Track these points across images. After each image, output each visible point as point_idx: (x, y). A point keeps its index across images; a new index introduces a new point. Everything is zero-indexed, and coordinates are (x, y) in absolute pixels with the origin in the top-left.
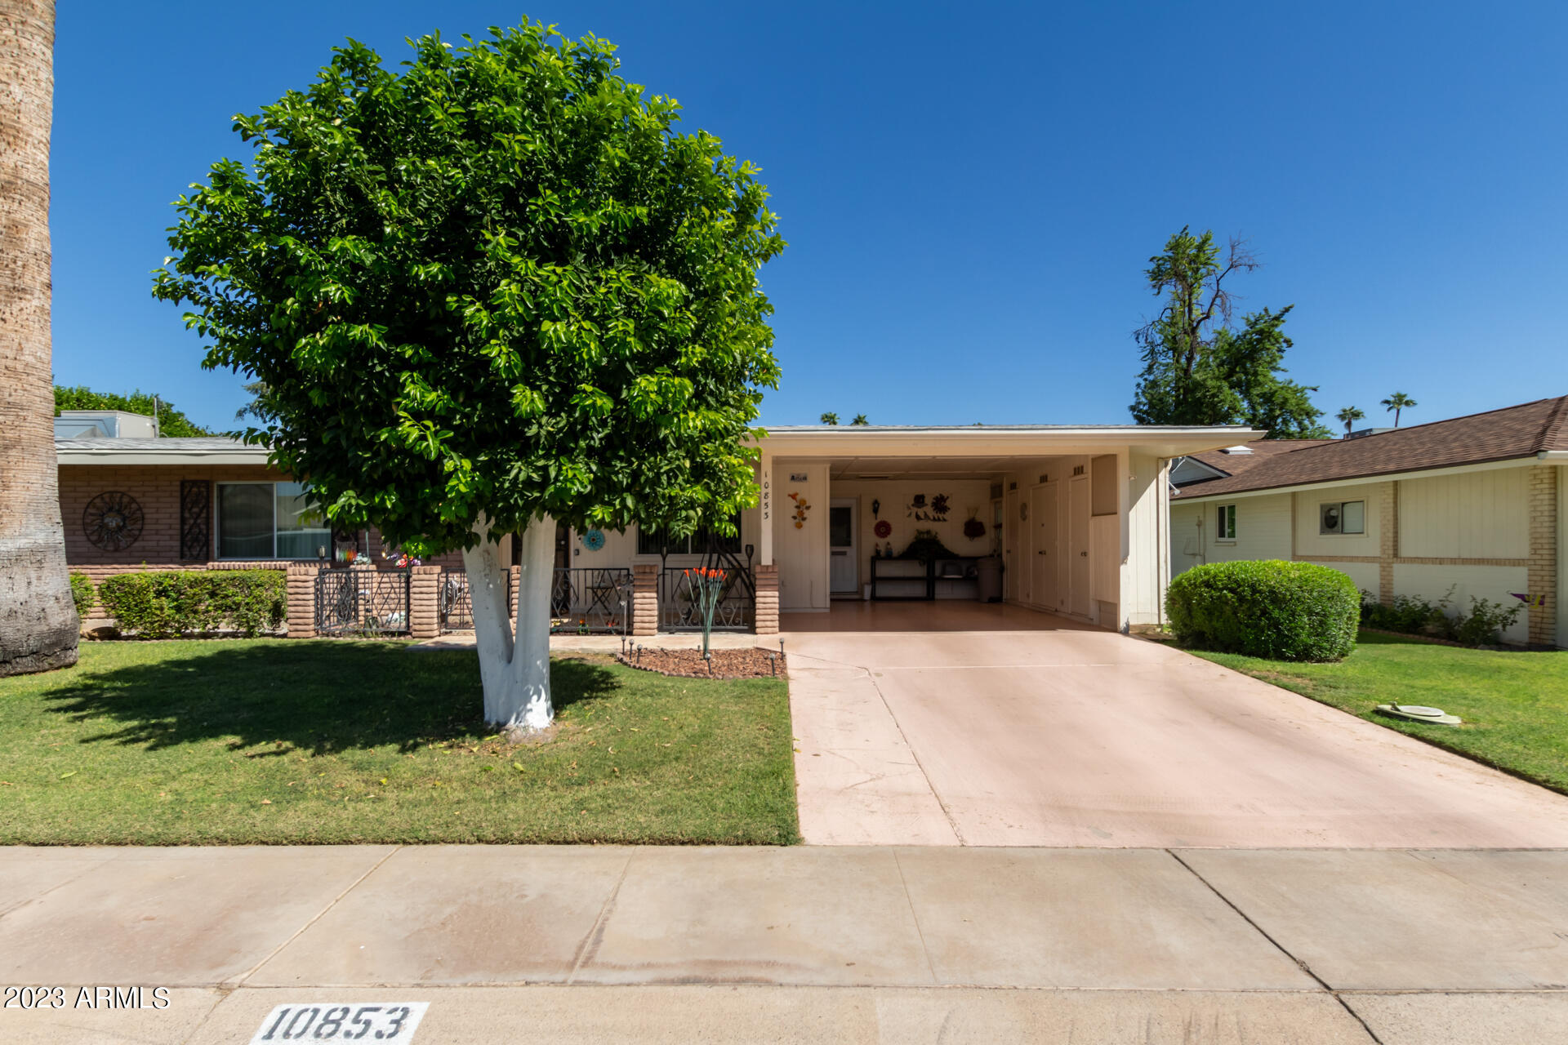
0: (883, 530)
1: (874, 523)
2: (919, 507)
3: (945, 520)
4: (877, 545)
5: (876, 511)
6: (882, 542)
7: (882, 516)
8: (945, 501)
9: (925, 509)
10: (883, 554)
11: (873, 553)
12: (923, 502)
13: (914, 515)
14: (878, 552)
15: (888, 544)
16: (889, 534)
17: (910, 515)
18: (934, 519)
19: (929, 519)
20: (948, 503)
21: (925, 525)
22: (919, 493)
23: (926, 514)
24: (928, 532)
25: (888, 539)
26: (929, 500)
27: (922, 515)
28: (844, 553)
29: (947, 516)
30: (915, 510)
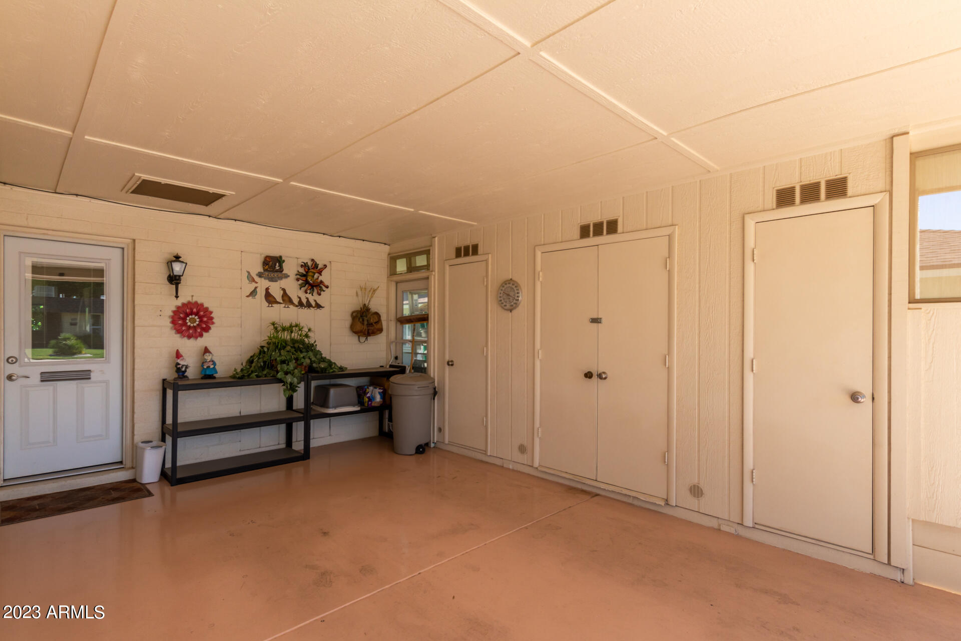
0: (193, 321)
1: (173, 304)
2: (272, 280)
3: (318, 306)
4: (178, 355)
5: (174, 280)
6: (190, 349)
7: (187, 294)
8: (320, 273)
9: (283, 283)
10: (192, 373)
11: (170, 375)
12: (281, 270)
13: (261, 293)
14: (180, 371)
15: (206, 351)
16: (207, 329)
17: (253, 293)
18: (301, 304)
19: (290, 301)
20: (325, 277)
21: (286, 315)
22: (275, 253)
23: (285, 294)
24: (290, 329)
25: (207, 340)
26: (291, 268)
27: (277, 295)
28: (84, 376)
29: (322, 299)
30: (263, 284)
